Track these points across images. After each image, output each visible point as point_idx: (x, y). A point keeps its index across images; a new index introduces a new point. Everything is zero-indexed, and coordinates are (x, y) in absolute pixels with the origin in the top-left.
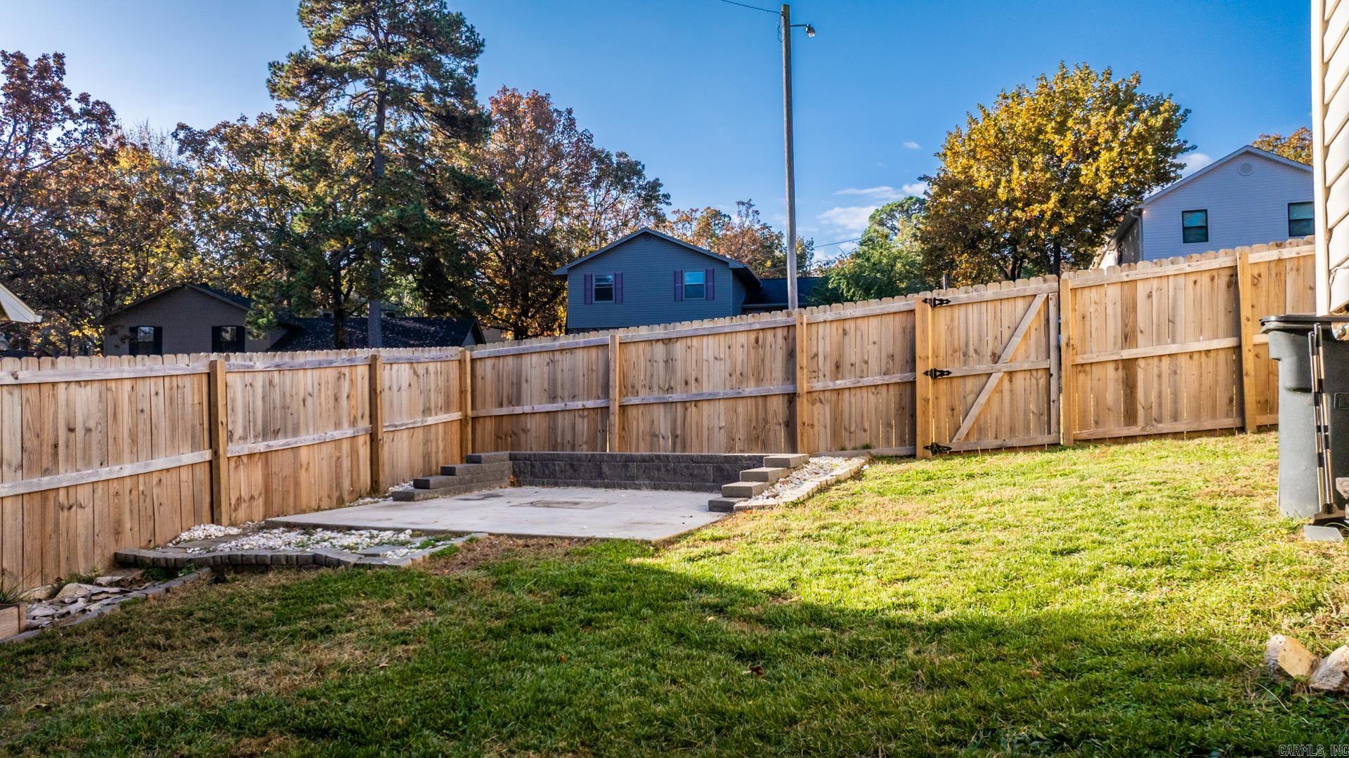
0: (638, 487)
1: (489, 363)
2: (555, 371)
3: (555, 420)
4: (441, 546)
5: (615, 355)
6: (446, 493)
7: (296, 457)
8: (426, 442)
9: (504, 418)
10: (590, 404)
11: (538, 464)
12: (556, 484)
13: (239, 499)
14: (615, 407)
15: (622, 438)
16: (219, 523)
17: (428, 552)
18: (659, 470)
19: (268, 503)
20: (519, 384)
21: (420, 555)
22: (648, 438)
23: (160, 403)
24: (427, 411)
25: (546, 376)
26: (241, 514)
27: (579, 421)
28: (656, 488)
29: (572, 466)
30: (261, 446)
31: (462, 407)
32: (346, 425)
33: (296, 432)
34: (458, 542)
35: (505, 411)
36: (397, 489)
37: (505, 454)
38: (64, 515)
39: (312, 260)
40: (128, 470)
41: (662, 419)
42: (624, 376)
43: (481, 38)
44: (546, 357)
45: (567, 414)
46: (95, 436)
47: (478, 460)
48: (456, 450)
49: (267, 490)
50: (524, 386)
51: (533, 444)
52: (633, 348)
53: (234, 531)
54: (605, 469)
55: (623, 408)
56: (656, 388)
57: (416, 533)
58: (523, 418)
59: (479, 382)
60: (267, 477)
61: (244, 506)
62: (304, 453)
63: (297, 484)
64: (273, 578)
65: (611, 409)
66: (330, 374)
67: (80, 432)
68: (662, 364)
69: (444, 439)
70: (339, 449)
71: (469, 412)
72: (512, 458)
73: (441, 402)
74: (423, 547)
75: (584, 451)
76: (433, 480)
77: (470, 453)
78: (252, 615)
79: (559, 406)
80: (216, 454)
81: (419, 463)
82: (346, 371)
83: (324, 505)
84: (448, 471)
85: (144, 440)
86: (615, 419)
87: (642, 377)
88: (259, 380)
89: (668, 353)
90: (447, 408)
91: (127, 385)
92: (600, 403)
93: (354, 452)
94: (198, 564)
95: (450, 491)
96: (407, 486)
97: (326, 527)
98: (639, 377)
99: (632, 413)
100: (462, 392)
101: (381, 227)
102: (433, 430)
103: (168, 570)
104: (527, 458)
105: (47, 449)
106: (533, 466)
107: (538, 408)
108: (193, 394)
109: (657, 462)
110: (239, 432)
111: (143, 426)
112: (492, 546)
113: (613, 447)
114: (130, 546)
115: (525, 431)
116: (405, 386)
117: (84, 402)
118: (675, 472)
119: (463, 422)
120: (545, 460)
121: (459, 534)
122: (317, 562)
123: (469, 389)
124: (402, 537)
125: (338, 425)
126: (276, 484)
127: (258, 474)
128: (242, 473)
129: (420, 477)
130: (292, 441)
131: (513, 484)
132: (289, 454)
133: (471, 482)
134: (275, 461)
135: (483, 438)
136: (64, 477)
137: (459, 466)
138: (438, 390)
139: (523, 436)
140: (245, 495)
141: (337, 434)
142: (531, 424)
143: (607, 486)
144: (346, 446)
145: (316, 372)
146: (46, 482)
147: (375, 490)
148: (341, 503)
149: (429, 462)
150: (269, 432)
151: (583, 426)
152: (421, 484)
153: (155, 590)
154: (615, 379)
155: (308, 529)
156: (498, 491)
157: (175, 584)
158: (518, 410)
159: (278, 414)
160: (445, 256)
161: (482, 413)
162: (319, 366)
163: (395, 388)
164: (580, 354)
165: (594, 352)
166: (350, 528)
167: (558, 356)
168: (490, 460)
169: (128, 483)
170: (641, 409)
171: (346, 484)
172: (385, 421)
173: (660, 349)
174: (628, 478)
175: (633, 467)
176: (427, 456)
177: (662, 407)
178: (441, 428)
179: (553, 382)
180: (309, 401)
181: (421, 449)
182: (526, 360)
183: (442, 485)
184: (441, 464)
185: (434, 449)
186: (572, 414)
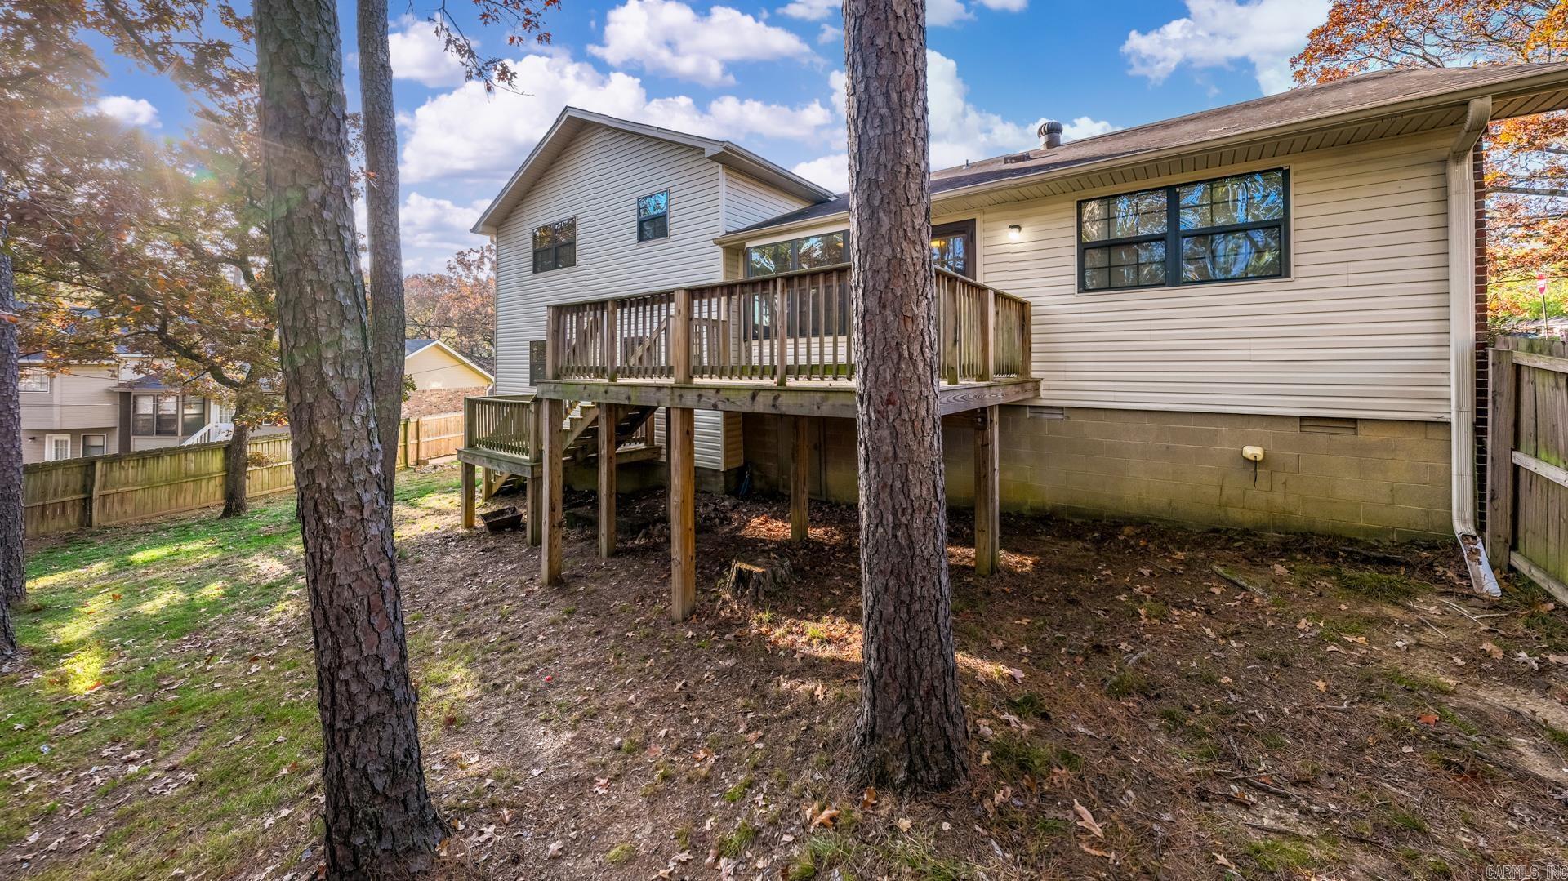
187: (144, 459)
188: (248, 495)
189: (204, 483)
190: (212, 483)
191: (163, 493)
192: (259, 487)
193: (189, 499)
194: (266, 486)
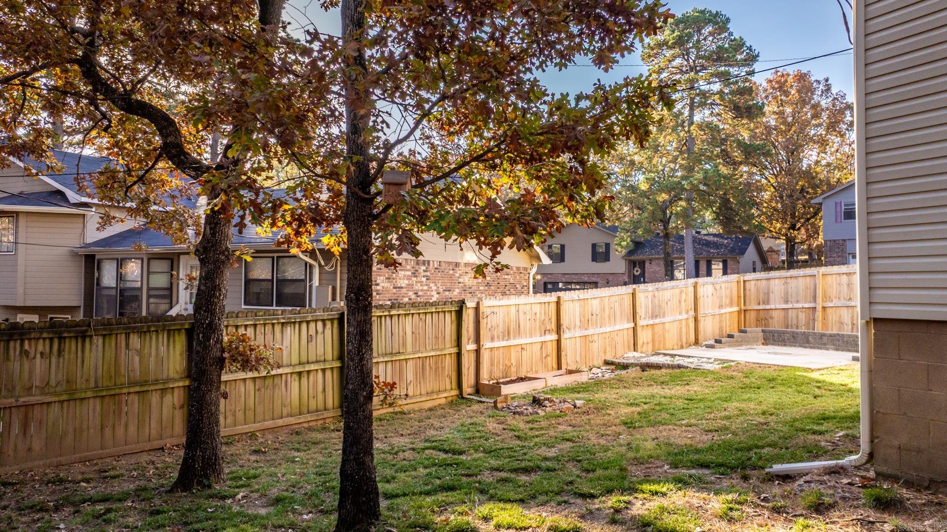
0: (827, 349)
1: (753, 283)
2: (787, 289)
3: (787, 313)
4: (725, 365)
5: (820, 281)
6: (729, 346)
7: (664, 327)
8: (720, 322)
9: (761, 311)
10: (806, 305)
11: (776, 335)
12: (785, 345)
13: (643, 343)
14: (819, 308)
15: (823, 324)
16: (637, 352)
17: (720, 366)
18: (839, 341)
19: (653, 345)
20: (768, 294)
21: (717, 367)
22: (838, 324)
23: (617, 305)
24: (721, 307)
25: (783, 291)
26: (644, 349)
27: (800, 314)
28: (837, 350)
29: (793, 337)
30: (651, 322)
31: (738, 305)
32: (684, 313)
33: (664, 316)
34: (733, 364)
35: (761, 307)
36: (707, 343)
37: (760, 329)
38: (591, 344)
39: (651, 206)
40: (608, 329)
41: (846, 314)
42: (824, 292)
43: (756, 52)
44: (783, 281)
45: (794, 310)
46: (599, 317)
47: (745, 332)
48: (736, 325)
49: (653, 340)
50: (771, 295)
51: (776, 325)
52: (829, 277)
53: (643, 355)
54: (810, 339)
55: (824, 308)
56: (842, 299)
57: (716, 360)
58: (771, 311)
59: (748, 292)
60: (653, 335)
61: (645, 346)
62: (667, 325)
63: (664, 338)
64: (664, 371)
65: (817, 309)
66: (677, 291)
67: (595, 315)
68: (845, 287)
69: (730, 320)
70: (681, 324)
71: (743, 307)
72: (763, 331)
73: (728, 301)
74: (719, 364)
75: (803, 330)
76: (723, 340)
77: (743, 328)
78: (662, 379)
79: (789, 306)
80: (636, 324)
81: (717, 331)
82: (684, 289)
83: (675, 347)
84: (730, 336)
85: (612, 319)
86: (819, 314)
87: (835, 292)
88: (650, 295)
89: (849, 280)
90: (731, 305)
91: (607, 298)
92: (812, 305)
93: (687, 326)
94: (636, 365)
95: (731, 345)
96: (712, 342)
97: (680, 356)
98: (833, 292)
99: (829, 311)
100: (739, 297)
101: (693, 185)
102: (724, 316)
103: (625, 367)
104: (771, 332)
105: (586, 321)
106: (773, 336)
107: (778, 306)
108: (628, 301)
109: (838, 337)
110: (643, 316)
111: (612, 313)
112: (746, 366)
113: (819, 328)
114: (609, 358)
115: (771, 318)
116: (710, 295)
117: (595, 305)
118: (847, 343)
119: (739, 312)
120: (780, 333)
121: (733, 361)
122: (679, 367)
123: (742, 296)
124: (710, 361)
125: (680, 313)
126: (656, 338)
127: (650, 333)
128: (644, 332)
129: (718, 338)
130: (663, 320)
131: (763, 344)
132: (661, 326)
133: (742, 341)
134: (657, 328)
135: (750, 322)
136: (591, 331)
137: (736, 334)
138: (726, 296)
139: (770, 321)
140: (645, 342)
141: (680, 317)
142: (775, 314)
143: (811, 348)
144: (684, 323)
145: (671, 291)
146: (586, 333)
147: (697, 342)
148: (682, 347)
149: (722, 330)
150: (654, 316)
151: (802, 316)
152: (718, 341)
153: (624, 372)
154: (820, 293)
155: (673, 356)
156: (755, 346)
157: (629, 371)
158: (768, 307)
159: (657, 308)
160: (734, 197)
161: (749, 308)
162: (673, 288)
163: (705, 296)
164: (800, 280)
165: (808, 279)
166: (689, 357)
167: (789, 280)
168: (751, 332)
169: (608, 335)
170: (834, 309)
171: (684, 340)
172: (702, 311)
173: (845, 277)
174: (822, 344)
175: (825, 339)
176: (721, 329)
177: (846, 308)
178: (728, 315)
179: (786, 294)
180: (669, 303)
181: (718, 325)
182: (772, 282)
183: (727, 342)
184: (728, 333)
185: (724, 325)
186: (796, 310)
187: (61, 339)
188: (224, 431)
189: (155, 398)
190: (168, 398)
191: (92, 410)
192: (240, 416)
193: (132, 429)
194: (250, 414)
